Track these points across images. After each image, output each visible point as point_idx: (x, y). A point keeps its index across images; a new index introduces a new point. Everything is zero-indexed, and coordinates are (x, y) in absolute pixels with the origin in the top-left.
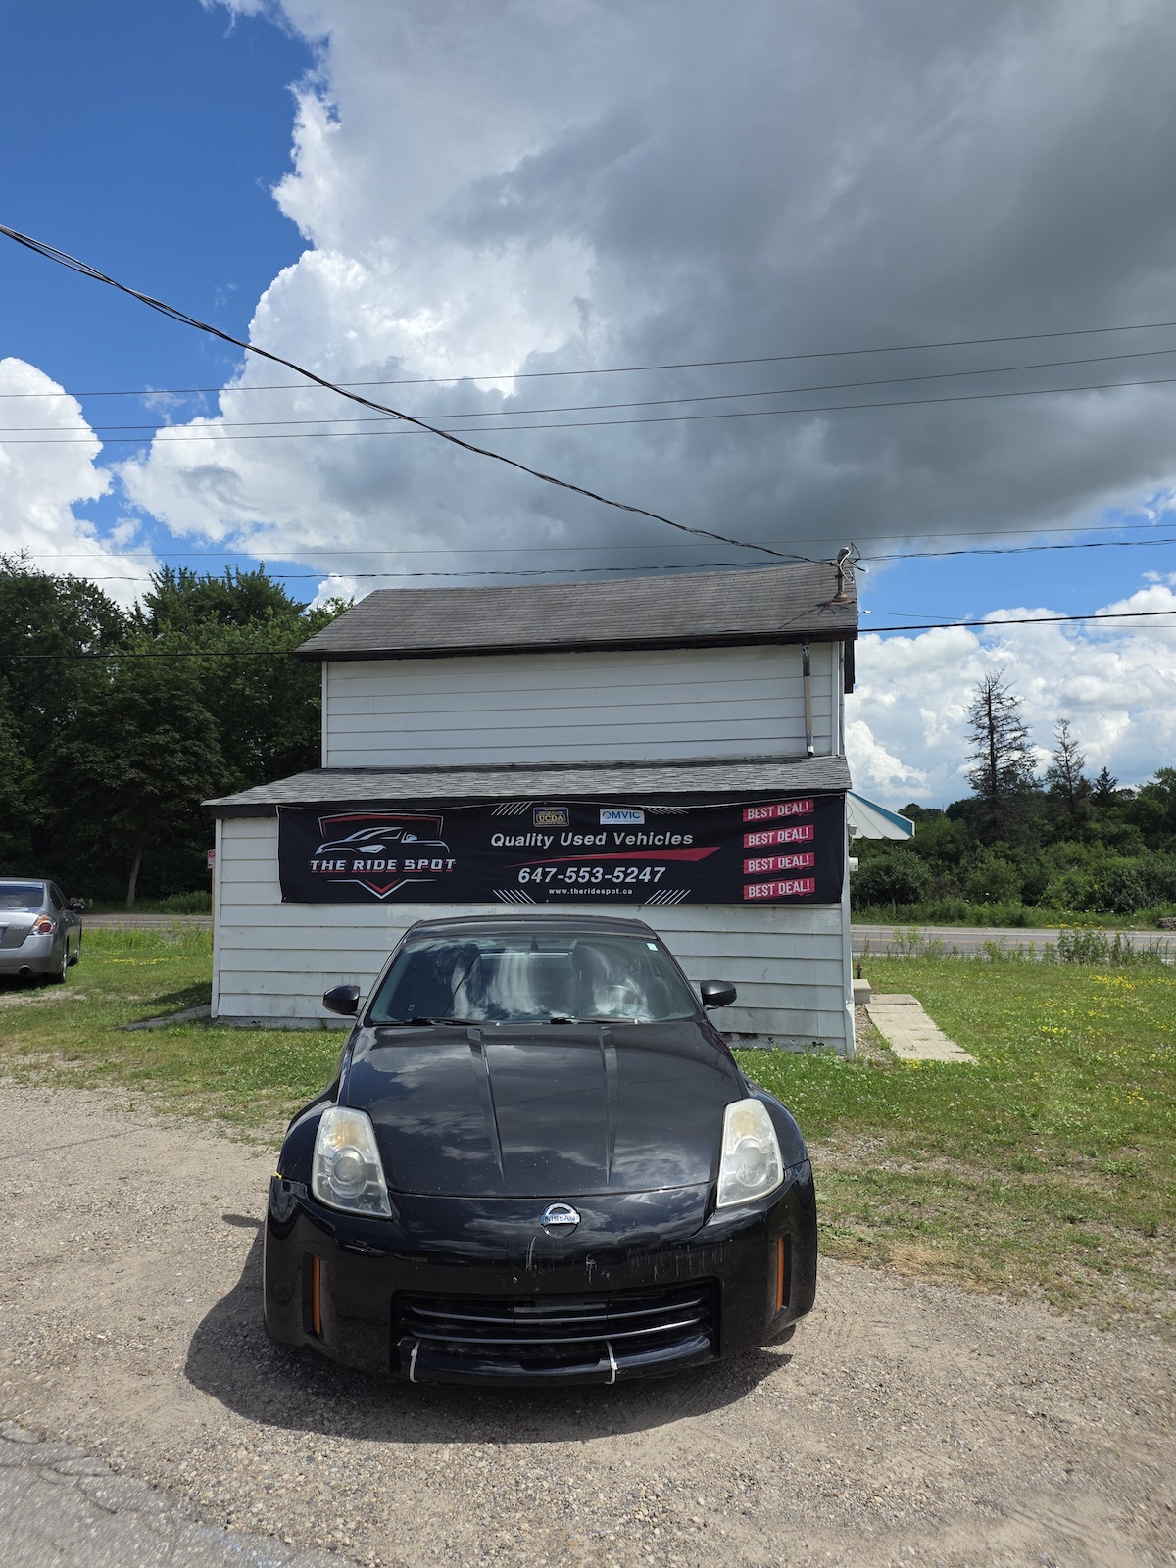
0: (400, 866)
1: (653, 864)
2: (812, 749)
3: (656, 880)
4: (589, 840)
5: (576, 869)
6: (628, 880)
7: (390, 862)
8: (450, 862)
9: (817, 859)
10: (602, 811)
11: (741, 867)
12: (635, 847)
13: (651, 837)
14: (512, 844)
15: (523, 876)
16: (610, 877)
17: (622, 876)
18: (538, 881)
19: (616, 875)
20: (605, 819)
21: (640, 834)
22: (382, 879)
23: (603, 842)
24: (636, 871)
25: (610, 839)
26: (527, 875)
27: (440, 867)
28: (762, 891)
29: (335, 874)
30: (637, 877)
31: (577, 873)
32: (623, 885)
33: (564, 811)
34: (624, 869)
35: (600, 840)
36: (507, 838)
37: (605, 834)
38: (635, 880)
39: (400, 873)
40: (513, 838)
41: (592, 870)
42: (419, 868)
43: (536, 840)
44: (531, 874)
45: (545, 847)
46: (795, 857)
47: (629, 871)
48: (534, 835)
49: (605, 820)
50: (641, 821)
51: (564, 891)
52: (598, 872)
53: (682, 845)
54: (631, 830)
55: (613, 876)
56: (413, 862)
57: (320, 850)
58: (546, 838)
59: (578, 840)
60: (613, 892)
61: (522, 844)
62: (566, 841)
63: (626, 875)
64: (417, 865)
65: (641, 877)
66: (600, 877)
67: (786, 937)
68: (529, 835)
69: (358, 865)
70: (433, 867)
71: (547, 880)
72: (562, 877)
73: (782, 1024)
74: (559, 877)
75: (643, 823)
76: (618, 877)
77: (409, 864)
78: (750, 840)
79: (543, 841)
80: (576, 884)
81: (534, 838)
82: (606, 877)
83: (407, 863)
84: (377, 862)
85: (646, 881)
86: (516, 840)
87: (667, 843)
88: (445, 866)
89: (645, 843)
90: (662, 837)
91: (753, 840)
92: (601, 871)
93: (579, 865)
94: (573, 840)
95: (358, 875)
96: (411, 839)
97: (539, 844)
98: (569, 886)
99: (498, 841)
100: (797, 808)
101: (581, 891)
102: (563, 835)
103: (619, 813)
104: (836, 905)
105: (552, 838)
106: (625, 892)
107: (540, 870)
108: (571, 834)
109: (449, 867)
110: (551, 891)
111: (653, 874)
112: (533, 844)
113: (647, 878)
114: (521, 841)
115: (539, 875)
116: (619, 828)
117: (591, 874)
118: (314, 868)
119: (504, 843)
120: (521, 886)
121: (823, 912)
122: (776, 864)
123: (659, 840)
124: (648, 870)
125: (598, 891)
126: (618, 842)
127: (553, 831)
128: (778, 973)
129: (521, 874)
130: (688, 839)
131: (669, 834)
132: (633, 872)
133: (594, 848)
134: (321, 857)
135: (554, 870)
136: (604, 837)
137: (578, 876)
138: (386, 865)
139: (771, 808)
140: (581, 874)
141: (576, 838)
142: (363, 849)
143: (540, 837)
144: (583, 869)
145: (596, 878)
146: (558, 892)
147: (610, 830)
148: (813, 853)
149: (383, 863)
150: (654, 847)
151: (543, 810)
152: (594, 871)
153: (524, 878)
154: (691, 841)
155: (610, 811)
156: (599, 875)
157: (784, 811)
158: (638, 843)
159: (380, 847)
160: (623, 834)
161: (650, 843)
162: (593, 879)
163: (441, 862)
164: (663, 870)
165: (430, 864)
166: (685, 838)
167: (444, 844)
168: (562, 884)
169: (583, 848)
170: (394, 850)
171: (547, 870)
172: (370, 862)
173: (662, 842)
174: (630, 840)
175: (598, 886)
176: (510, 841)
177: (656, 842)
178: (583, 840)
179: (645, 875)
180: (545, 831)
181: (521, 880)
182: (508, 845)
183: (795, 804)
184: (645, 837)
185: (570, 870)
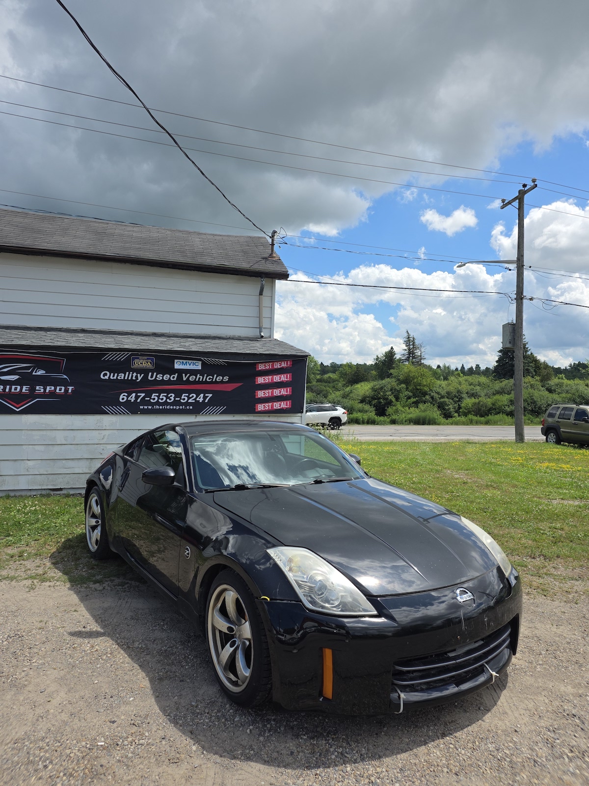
0: (32, 389)
1: (205, 392)
2: (262, 334)
3: (206, 401)
4: (166, 377)
5: (157, 394)
6: (190, 401)
7: (24, 387)
8: (70, 388)
9: (293, 391)
10: (176, 361)
11: (254, 395)
12: (195, 382)
13: (205, 377)
14: (115, 378)
15: (123, 398)
16: (179, 399)
17: (186, 398)
19: (182, 398)
20: (178, 365)
21: (199, 375)
22: (18, 398)
23: (175, 379)
24: (195, 396)
25: (180, 377)
26: (125, 398)
27: (63, 391)
28: (265, 407)
30: (195, 399)
31: (158, 397)
32: (187, 404)
33: (152, 360)
34: (187, 395)
35: (174, 377)
36: (112, 374)
37: (177, 374)
38: (194, 401)
39: (32, 394)
40: (116, 374)
41: (168, 395)
42: (47, 391)
43: (132, 376)
44: (128, 397)
45: (137, 381)
46: (282, 390)
47: (191, 396)
48: (131, 373)
50: (199, 367)
51: (150, 407)
52: (171, 396)
53: (222, 382)
54: (193, 372)
55: (181, 399)
56: (42, 387)
58: (139, 375)
59: (160, 377)
60: (181, 407)
61: (122, 378)
62: (152, 377)
63: (189, 398)
64: (45, 389)
65: (198, 399)
66: (173, 399)
68: (127, 373)
70: (58, 391)
71: (139, 401)
72: (149, 399)
74: (146, 399)
75: (200, 369)
76: (184, 399)
77: (40, 389)
78: (259, 380)
79: (137, 377)
80: (158, 403)
81: (131, 375)
82: (177, 399)
83: (37, 388)
84: (13, 387)
85: (201, 401)
86: (118, 376)
87: (214, 380)
88: (66, 391)
89: (201, 380)
90: (211, 377)
91: (261, 380)
92: (173, 395)
93: (159, 392)
94: (156, 377)
96: (41, 372)
97: (134, 378)
98: (153, 404)
99: (105, 375)
100: (284, 365)
101: (161, 407)
102: (150, 374)
103: (186, 362)
104: (300, 414)
105: (143, 375)
106: (188, 407)
107: (134, 395)
108: (155, 374)
109: (70, 391)
110: (142, 407)
111: (205, 398)
112: (130, 378)
113: (201, 400)
114: (121, 376)
115: (133, 397)
116: (186, 371)
117: (167, 397)
119: (109, 377)
120: (121, 404)
121: (293, 417)
122: (272, 393)
124: (202, 395)
125: (171, 407)
126: (185, 379)
127: (145, 372)
129: (121, 397)
130: (226, 379)
131: (215, 376)
132: (193, 396)
133: (169, 382)
135: (143, 395)
136: (176, 376)
137: (159, 399)
138: (21, 389)
139: (271, 364)
140: (161, 397)
141: (158, 376)
142: (4, 378)
143: (135, 374)
144: (162, 395)
145: (170, 399)
146: (146, 407)
147: (180, 372)
148: (291, 388)
149: (19, 387)
150: (206, 382)
151: (138, 358)
152: (169, 396)
153: (123, 399)
154: (227, 380)
155: (181, 361)
156: (172, 398)
157: (277, 366)
159: (16, 377)
160: (188, 375)
161: (204, 380)
162: (168, 400)
163: (63, 388)
164: (211, 395)
165: (55, 389)
166: (225, 378)
167: (65, 377)
168: (149, 403)
169: (163, 382)
170: (27, 379)
172: (8, 387)
173: (211, 380)
174: (192, 378)
175: (171, 404)
176: (113, 376)
177: (208, 380)
178: (163, 377)
179: (200, 398)
180: (139, 371)
181: (121, 400)
182: (113, 378)
183: (283, 362)
184: (201, 377)
185: (154, 395)
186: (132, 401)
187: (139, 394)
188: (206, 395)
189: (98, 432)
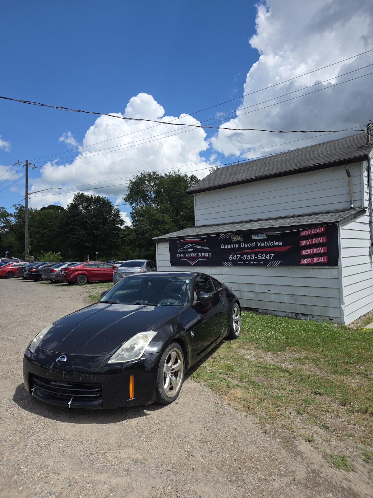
0: (197, 255)
1: (270, 253)
2: (352, 206)
3: (271, 258)
4: (249, 245)
5: (246, 255)
6: (262, 258)
7: (195, 254)
8: (210, 254)
9: (328, 249)
10: (252, 235)
11: (300, 253)
12: (264, 247)
13: (269, 243)
14: (226, 247)
15: (231, 257)
17: (261, 257)
18: (235, 259)
21: (266, 242)
23: (254, 246)
24: (265, 255)
25: (256, 244)
26: (232, 257)
27: (207, 255)
28: (307, 261)
29: (182, 258)
30: (265, 257)
31: (247, 256)
32: (261, 260)
33: (241, 236)
34: (261, 255)
35: (253, 245)
36: (225, 246)
37: (254, 243)
38: (264, 259)
39: (197, 257)
40: (227, 245)
42: (202, 256)
43: (233, 246)
44: (233, 257)
45: (236, 248)
46: (320, 249)
47: (263, 255)
50: (266, 237)
51: (243, 262)
52: (253, 256)
53: (279, 246)
54: (263, 241)
57: (179, 251)
58: (236, 245)
60: (258, 262)
61: (229, 247)
62: (242, 246)
63: (262, 257)
65: (266, 257)
67: (318, 279)
68: (231, 244)
69: (187, 255)
70: (206, 255)
71: (238, 259)
72: (242, 258)
73: (317, 311)
74: (241, 258)
75: (266, 238)
76: (259, 258)
79: (235, 246)
80: (246, 260)
81: (233, 245)
82: (256, 257)
83: (199, 254)
85: (268, 259)
87: (274, 245)
88: (209, 255)
89: (267, 245)
91: (303, 243)
92: (254, 255)
93: (247, 254)
95: (187, 258)
96: (200, 247)
97: (234, 247)
99: (223, 247)
101: (248, 262)
102: (241, 244)
103: (258, 235)
104: (336, 267)
105: (238, 245)
106: (261, 262)
107: (235, 256)
108: (244, 243)
109: (210, 255)
110: (239, 263)
111: (270, 256)
113: (268, 258)
114: (229, 246)
115: (235, 257)
116: (259, 240)
117: (251, 257)
118: (178, 256)
120: (230, 261)
121: (331, 269)
122: (313, 251)
123: (271, 244)
125: (253, 262)
126: (259, 245)
127: (238, 243)
128: (315, 292)
129: (230, 257)
130: (281, 243)
131: (275, 241)
132: (264, 256)
133: (251, 248)
134: (180, 253)
135: (240, 256)
136: (254, 244)
137: (247, 257)
139: (309, 231)
140: (248, 257)
141: (245, 245)
142: (188, 250)
143: (234, 245)
144: (248, 255)
145: (253, 258)
146: (241, 263)
147: (256, 241)
148: (327, 247)
149: (193, 254)
150: (270, 247)
151: (234, 236)
152: (252, 256)
153: (231, 258)
155: (255, 235)
156: (253, 257)
157: (314, 232)
159: (192, 250)
160: (260, 242)
161: (269, 245)
162: (251, 258)
163: (208, 254)
164: (273, 255)
167: (208, 248)
168: (242, 260)
169: (248, 248)
170: (196, 251)
171: (238, 255)
172: (190, 254)
173: (272, 245)
174: (263, 244)
175: (253, 261)
177: (271, 245)
178: (248, 245)
180: (236, 243)
183: (318, 229)
184: (267, 243)
185: (244, 255)
188: (271, 255)
189: (221, 275)
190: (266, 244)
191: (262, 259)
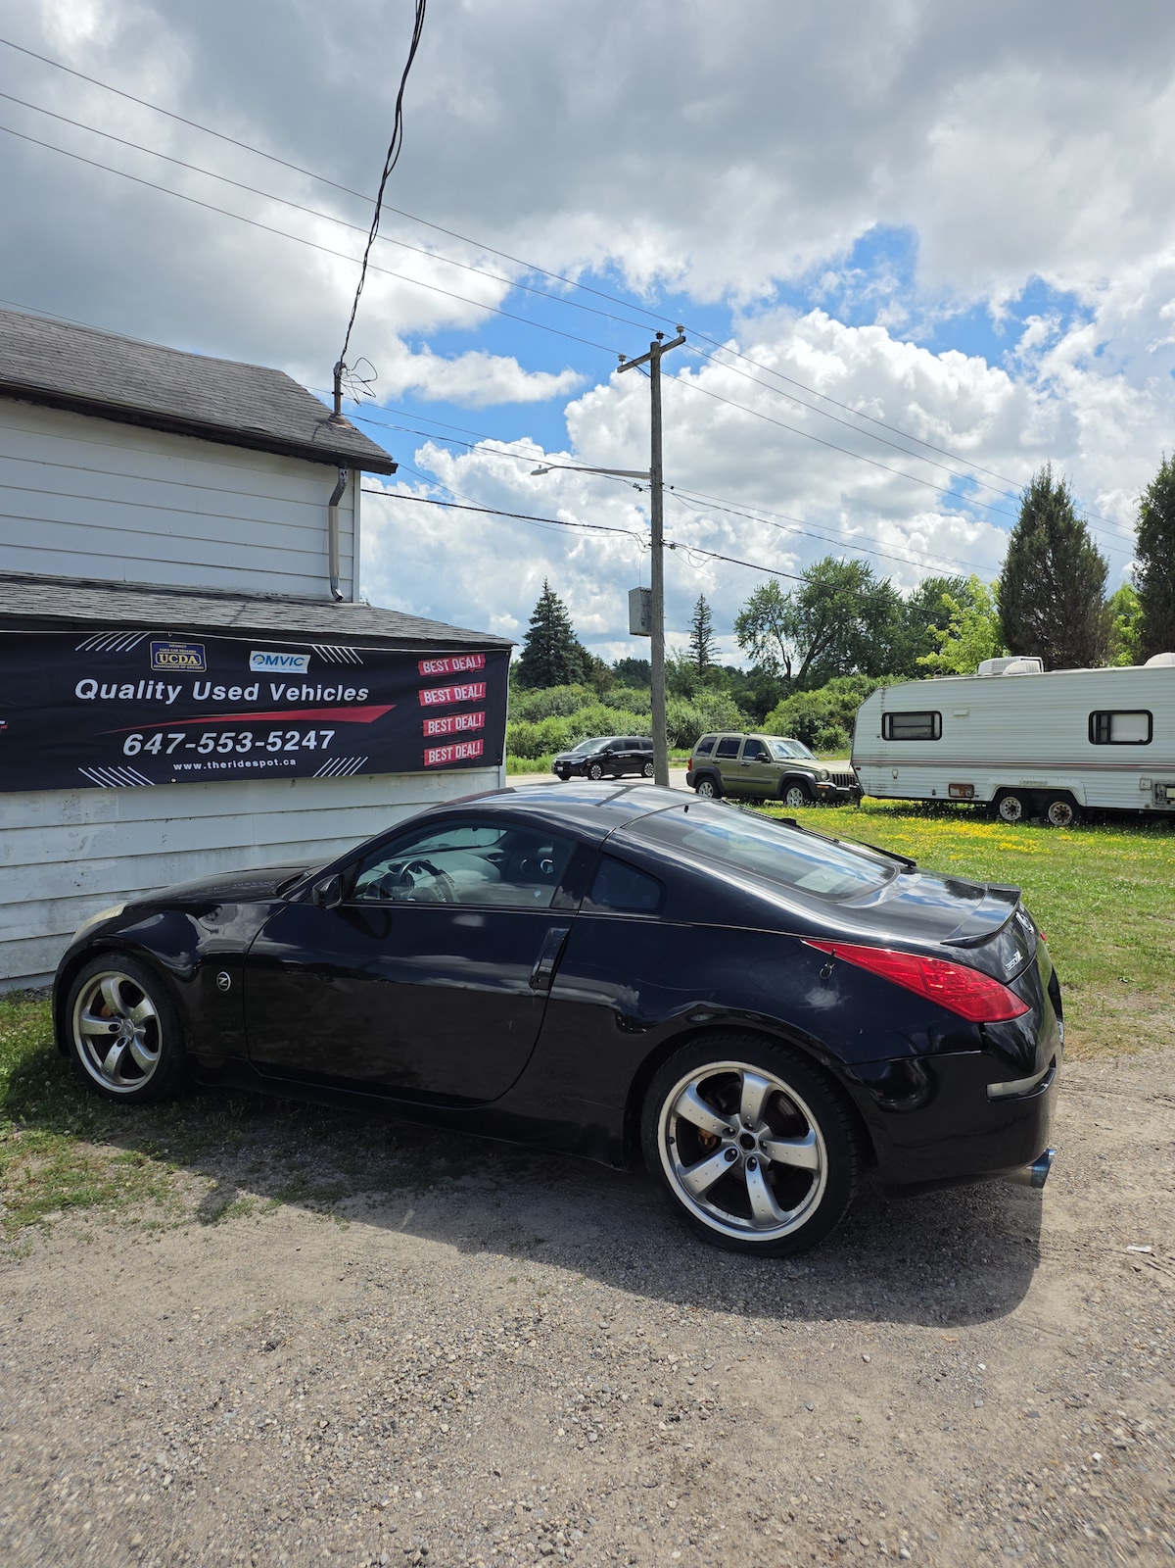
1: (319, 726)
3: (324, 746)
4: (235, 692)
5: (214, 735)
6: (288, 747)
9: (487, 720)
10: (253, 653)
11: (420, 729)
12: (299, 704)
13: (319, 691)
14: (112, 695)
15: (131, 745)
16: (262, 744)
17: (279, 742)
19: (270, 741)
21: (304, 686)
23: (255, 697)
24: (297, 735)
25: (265, 693)
26: (138, 745)
28: (441, 755)
30: (299, 743)
31: (216, 740)
32: (282, 754)
33: (199, 650)
34: (280, 733)
35: (251, 694)
36: (105, 687)
37: (257, 685)
38: (297, 748)
40: (114, 687)
41: (237, 735)
43: (154, 691)
44: (143, 743)
45: (167, 703)
46: (470, 717)
47: (288, 736)
48: (151, 682)
49: (256, 665)
50: (306, 669)
51: (198, 766)
52: (245, 738)
53: (355, 703)
54: (293, 680)
55: (267, 743)
58: (170, 688)
59: (220, 693)
60: (270, 763)
61: (130, 696)
62: (201, 693)
63: (285, 742)
65: (304, 743)
66: (249, 745)
68: (142, 683)
71: (170, 751)
72: (193, 746)
74: (188, 746)
75: (309, 671)
76: (274, 744)
78: (426, 697)
79: (165, 693)
80: (214, 756)
81: (150, 688)
82: (257, 744)
85: (312, 747)
86: (118, 690)
87: (339, 699)
89: (311, 698)
90: (333, 691)
91: (429, 697)
92: (250, 736)
93: (220, 728)
94: (212, 692)
97: (159, 696)
98: (203, 759)
99: (88, 689)
100: (471, 663)
102: (197, 684)
103: (276, 657)
104: (495, 768)
105: (179, 688)
106: (286, 763)
107: (159, 737)
108: (208, 685)
110: (178, 767)
111: (320, 739)
112: (148, 696)
113: (312, 744)
114: (128, 692)
115: (158, 744)
116: (277, 678)
117: (236, 741)
119: (98, 694)
120: (127, 761)
122: (453, 724)
123: (330, 695)
124: (312, 734)
125: (248, 764)
126: (276, 697)
127: (184, 679)
129: (128, 743)
130: (363, 693)
131: (340, 687)
132: (293, 737)
133: (242, 705)
135: (181, 736)
136: (256, 689)
137: (217, 744)
139: (445, 661)
140: (222, 741)
141: (216, 690)
143: (160, 686)
144: (225, 735)
145: (243, 746)
146: (188, 767)
147: (265, 679)
148: (484, 713)
150: (323, 704)
151: (166, 646)
152: (241, 737)
153: (132, 748)
154: (365, 696)
155: (265, 654)
156: (248, 743)
157: (459, 665)
158: (303, 698)
160: (283, 686)
161: (318, 698)
162: (239, 748)
164: (331, 733)
166: (360, 693)
168: (195, 756)
169: (227, 705)
173: (333, 697)
174: (292, 694)
175: (245, 757)
176: (108, 692)
177: (326, 698)
178: (227, 693)
179: (308, 741)
180: (170, 678)
181: (127, 752)
182: (107, 697)
183: (468, 659)
184: (311, 691)
185: (206, 735)
186: (155, 752)
187: (170, 736)
188: (322, 733)
189: (67, 830)
190: (308, 693)
191: (286, 748)
